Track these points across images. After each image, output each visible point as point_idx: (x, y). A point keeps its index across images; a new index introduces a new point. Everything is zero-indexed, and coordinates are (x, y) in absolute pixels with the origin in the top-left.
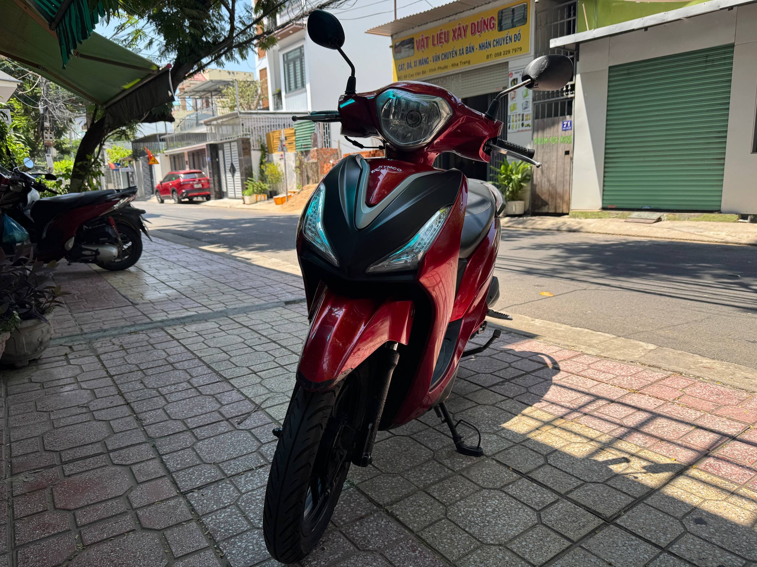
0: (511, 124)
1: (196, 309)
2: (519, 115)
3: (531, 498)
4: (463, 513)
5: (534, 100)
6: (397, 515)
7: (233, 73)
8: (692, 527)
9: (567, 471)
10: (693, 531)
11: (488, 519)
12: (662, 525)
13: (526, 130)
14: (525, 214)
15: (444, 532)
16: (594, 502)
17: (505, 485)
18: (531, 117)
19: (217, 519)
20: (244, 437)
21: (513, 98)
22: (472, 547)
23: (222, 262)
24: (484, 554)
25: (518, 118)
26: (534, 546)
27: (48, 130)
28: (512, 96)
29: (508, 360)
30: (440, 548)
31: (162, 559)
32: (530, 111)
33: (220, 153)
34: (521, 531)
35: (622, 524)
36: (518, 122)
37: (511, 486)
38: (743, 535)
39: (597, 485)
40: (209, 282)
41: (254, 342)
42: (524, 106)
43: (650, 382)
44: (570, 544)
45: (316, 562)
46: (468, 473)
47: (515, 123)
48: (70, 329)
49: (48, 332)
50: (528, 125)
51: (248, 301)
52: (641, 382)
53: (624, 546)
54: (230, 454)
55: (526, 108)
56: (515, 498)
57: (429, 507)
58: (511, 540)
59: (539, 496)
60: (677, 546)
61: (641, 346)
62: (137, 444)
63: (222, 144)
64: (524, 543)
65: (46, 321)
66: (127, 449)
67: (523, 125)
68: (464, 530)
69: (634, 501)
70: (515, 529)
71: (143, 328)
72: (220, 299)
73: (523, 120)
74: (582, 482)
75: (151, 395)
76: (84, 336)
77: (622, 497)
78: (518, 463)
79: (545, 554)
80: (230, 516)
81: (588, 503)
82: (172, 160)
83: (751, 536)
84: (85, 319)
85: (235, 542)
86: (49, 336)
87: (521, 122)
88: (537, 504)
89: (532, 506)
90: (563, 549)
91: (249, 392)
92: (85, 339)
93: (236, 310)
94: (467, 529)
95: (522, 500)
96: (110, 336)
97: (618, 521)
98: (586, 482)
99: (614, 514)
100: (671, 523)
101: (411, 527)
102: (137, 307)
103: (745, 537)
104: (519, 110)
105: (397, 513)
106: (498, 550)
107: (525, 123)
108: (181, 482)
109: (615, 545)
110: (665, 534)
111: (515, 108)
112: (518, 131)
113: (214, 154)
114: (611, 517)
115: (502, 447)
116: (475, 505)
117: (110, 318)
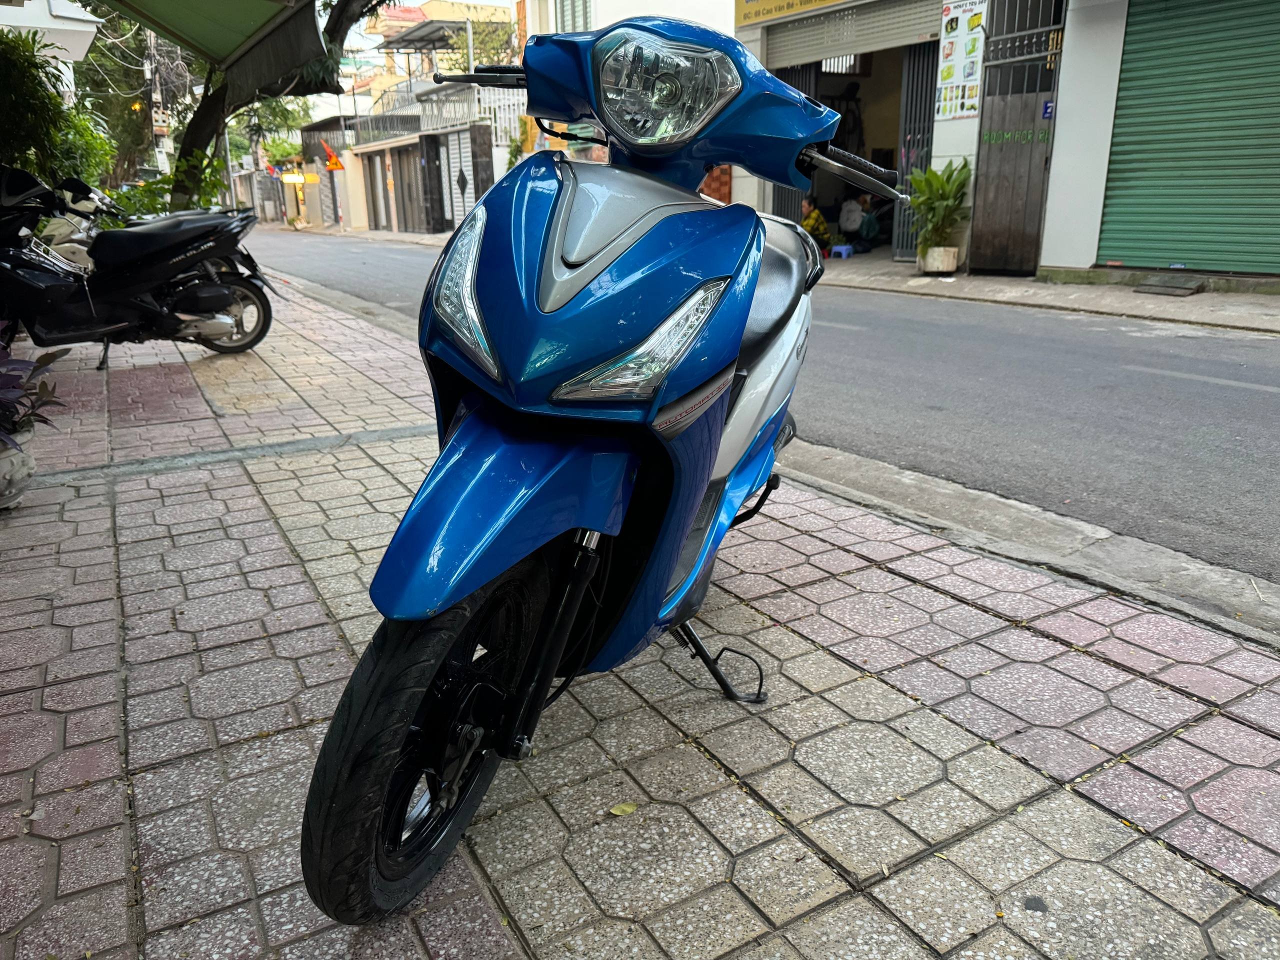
0: (942, 104)
1: (312, 430)
2: (958, 87)
3: (732, 829)
4: (595, 849)
5: (985, 59)
6: (476, 844)
7: (475, 8)
8: (1016, 915)
9: (823, 778)
10: (1012, 923)
11: (635, 865)
12: (957, 906)
13: (968, 117)
14: (958, 272)
15: (544, 885)
16: (847, 846)
17: (697, 798)
18: (978, 92)
19: (164, 826)
20: (280, 672)
21: (948, 55)
22: (581, 921)
23: (396, 344)
24: (597, 938)
25: (954, 94)
26: (696, 928)
27: (158, 108)
28: (947, 52)
29: (809, 550)
30: (524, 917)
31: (35, 897)
32: (977, 80)
33: (443, 150)
34: (685, 895)
35: (881, 897)
36: (954, 102)
37: (705, 800)
38: (1111, 941)
39: (867, 810)
40: (358, 380)
41: (380, 495)
42: (968, 71)
43: (1053, 608)
44: (766, 929)
45: (291, 926)
46: (638, 768)
47: (948, 103)
48: (94, 457)
49: (24, 463)
50: (973, 107)
51: (407, 418)
52: (1037, 607)
53: (866, 943)
54: (244, 703)
55: (970, 75)
56: (702, 825)
57: (540, 832)
58: (658, 913)
59: (749, 825)
60: (970, 953)
61: (1082, 532)
62: (98, 674)
63: (446, 135)
64: (679, 922)
65: (16, 445)
66: (76, 683)
67: (962, 106)
68: (583, 884)
69: (925, 850)
70: (676, 891)
71: (209, 459)
72: (361, 412)
73: (963, 97)
74: (841, 803)
75: (165, 582)
76: (106, 471)
77: (905, 841)
78: (738, 755)
79: (710, 948)
80: (187, 823)
81: (835, 848)
82: (366, 162)
83: (1125, 944)
84: (126, 439)
85: (172, 875)
86: (25, 471)
87: (960, 101)
88: (738, 842)
89: (728, 845)
90: (747, 940)
91: (328, 588)
92: (107, 475)
93: (376, 434)
94: (587, 884)
95: (714, 831)
96: (150, 472)
97: (876, 891)
98: (849, 803)
99: (875, 875)
100: (977, 902)
101: (489, 870)
102: (221, 421)
103: (1111, 946)
104: (958, 79)
105: (478, 840)
106: (626, 932)
107: (968, 103)
108: (136, 749)
109: (850, 940)
110: (956, 926)
111: (950, 75)
112: (954, 118)
113: (432, 154)
114: (866, 880)
115: (723, 720)
116: (624, 834)
117: (166, 440)
